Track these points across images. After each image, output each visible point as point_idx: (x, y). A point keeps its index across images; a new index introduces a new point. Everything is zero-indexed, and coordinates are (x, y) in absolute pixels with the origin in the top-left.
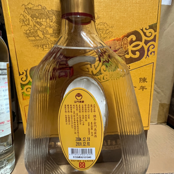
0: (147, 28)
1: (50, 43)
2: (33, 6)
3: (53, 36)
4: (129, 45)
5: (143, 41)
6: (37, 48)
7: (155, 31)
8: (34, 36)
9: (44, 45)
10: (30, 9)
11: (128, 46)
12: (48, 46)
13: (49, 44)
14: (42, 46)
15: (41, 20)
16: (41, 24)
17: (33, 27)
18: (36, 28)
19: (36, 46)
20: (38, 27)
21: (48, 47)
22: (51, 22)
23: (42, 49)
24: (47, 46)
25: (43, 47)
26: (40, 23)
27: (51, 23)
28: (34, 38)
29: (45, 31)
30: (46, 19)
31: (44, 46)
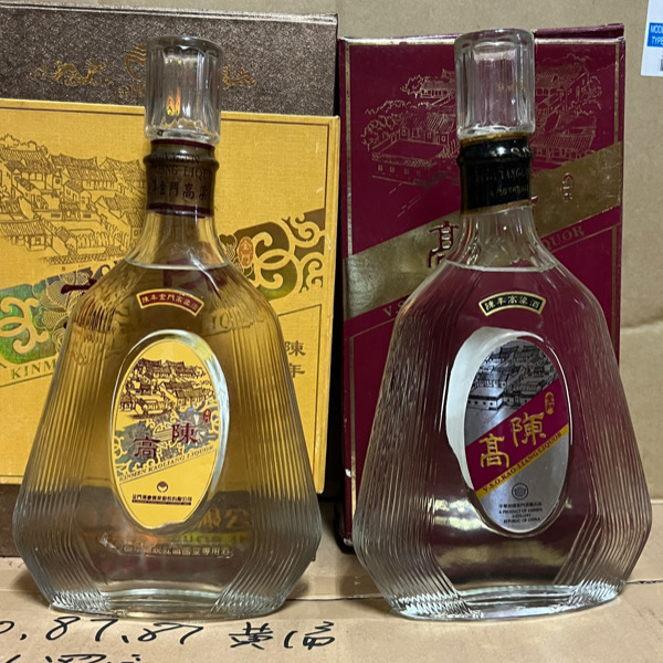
0: (302, 219)
1: (49, 233)
2: (16, 142)
3: (58, 216)
4: (255, 256)
5: (292, 248)
6: (14, 242)
7: (322, 227)
8: (9, 213)
9: (33, 236)
10: (8, 148)
11: (251, 258)
12: (42, 239)
13: (45, 235)
14: (27, 238)
15: (33, 176)
16: (30, 186)
17: (9, 190)
18: (18, 194)
19: (12, 237)
20: (24, 190)
21: (42, 242)
22: (58, 182)
23: (27, 245)
24: (40, 240)
25: (29, 242)
26: (28, 181)
27: (56, 186)
28: (8, 217)
29: (39, 204)
30: (46, 175)
31: (33, 240)
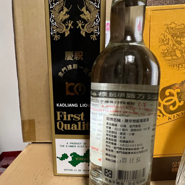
6: (172, 68)
8: (171, 56)
14: (178, 65)
16: (180, 43)
17: (172, 46)
20: (177, 46)
21: (184, 66)
25: (179, 67)
29: (183, 51)
